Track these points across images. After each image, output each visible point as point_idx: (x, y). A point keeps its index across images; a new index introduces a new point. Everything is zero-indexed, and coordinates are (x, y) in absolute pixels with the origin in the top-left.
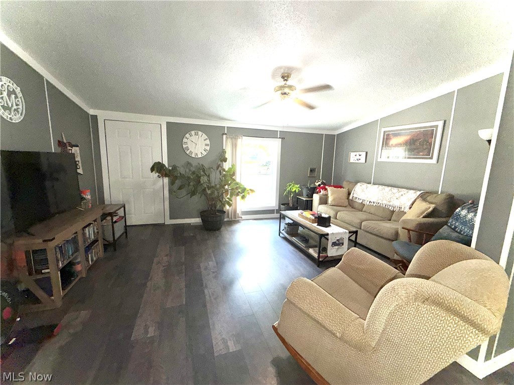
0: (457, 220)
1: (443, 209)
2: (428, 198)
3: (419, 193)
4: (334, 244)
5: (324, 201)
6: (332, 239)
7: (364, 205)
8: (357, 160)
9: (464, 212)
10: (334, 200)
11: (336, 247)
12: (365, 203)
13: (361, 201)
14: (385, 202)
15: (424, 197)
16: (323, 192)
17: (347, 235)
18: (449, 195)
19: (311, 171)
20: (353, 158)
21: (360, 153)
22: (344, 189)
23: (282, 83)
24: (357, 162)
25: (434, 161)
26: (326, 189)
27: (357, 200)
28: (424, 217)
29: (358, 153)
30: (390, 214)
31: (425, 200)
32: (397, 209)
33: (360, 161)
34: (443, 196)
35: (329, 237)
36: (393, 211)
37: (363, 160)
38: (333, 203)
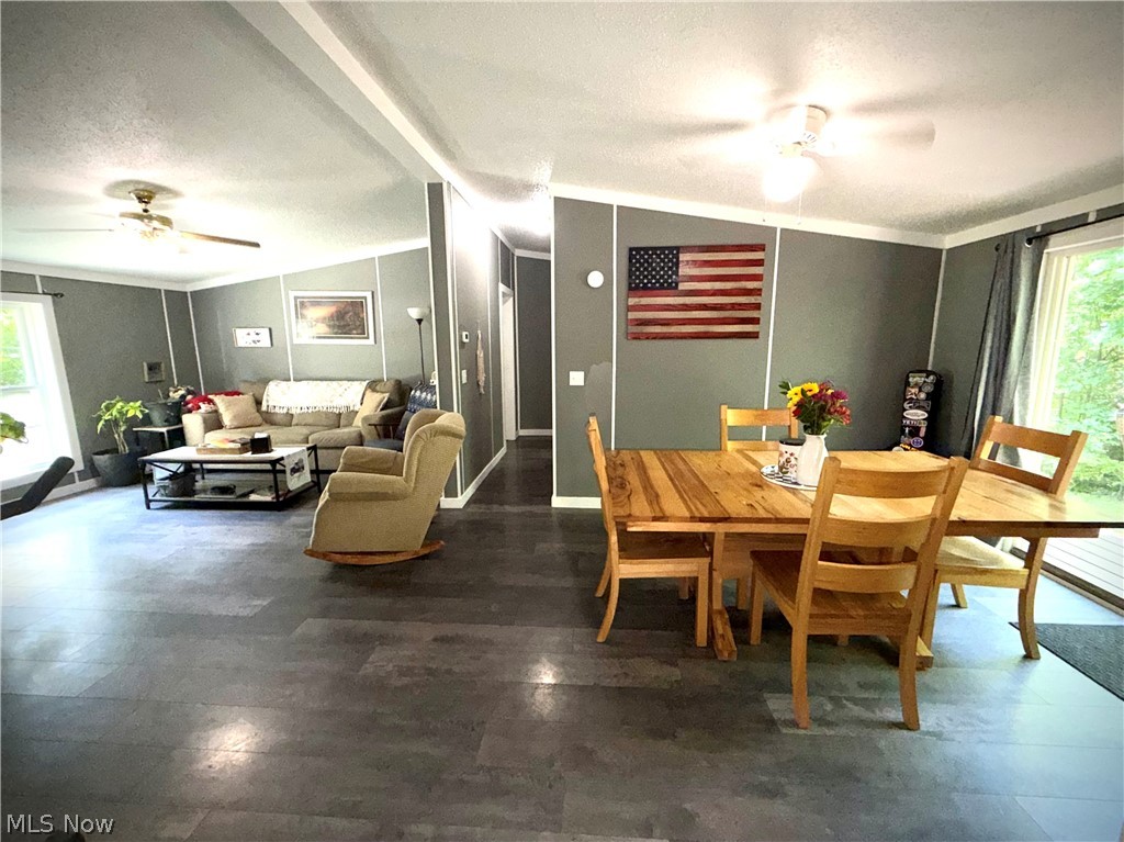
0: (414, 402)
1: (396, 398)
2: (378, 388)
3: (365, 383)
4: (294, 471)
5: (214, 423)
6: (289, 465)
7: (292, 415)
8: (254, 342)
9: (418, 393)
10: (235, 417)
11: (297, 474)
12: (293, 411)
13: (285, 411)
14: (325, 404)
15: (373, 386)
16: (204, 407)
17: (307, 453)
18: (397, 380)
19: (151, 368)
20: (243, 338)
21: (258, 330)
22: (246, 396)
23: (138, 208)
24: (253, 345)
25: (371, 341)
26: (210, 401)
27: (277, 410)
28: (382, 410)
29: (252, 331)
30: (338, 419)
31: (374, 390)
32: (343, 410)
33: (258, 345)
34: (393, 382)
35: (285, 462)
36: (340, 414)
37: (266, 342)
38: (236, 424)
